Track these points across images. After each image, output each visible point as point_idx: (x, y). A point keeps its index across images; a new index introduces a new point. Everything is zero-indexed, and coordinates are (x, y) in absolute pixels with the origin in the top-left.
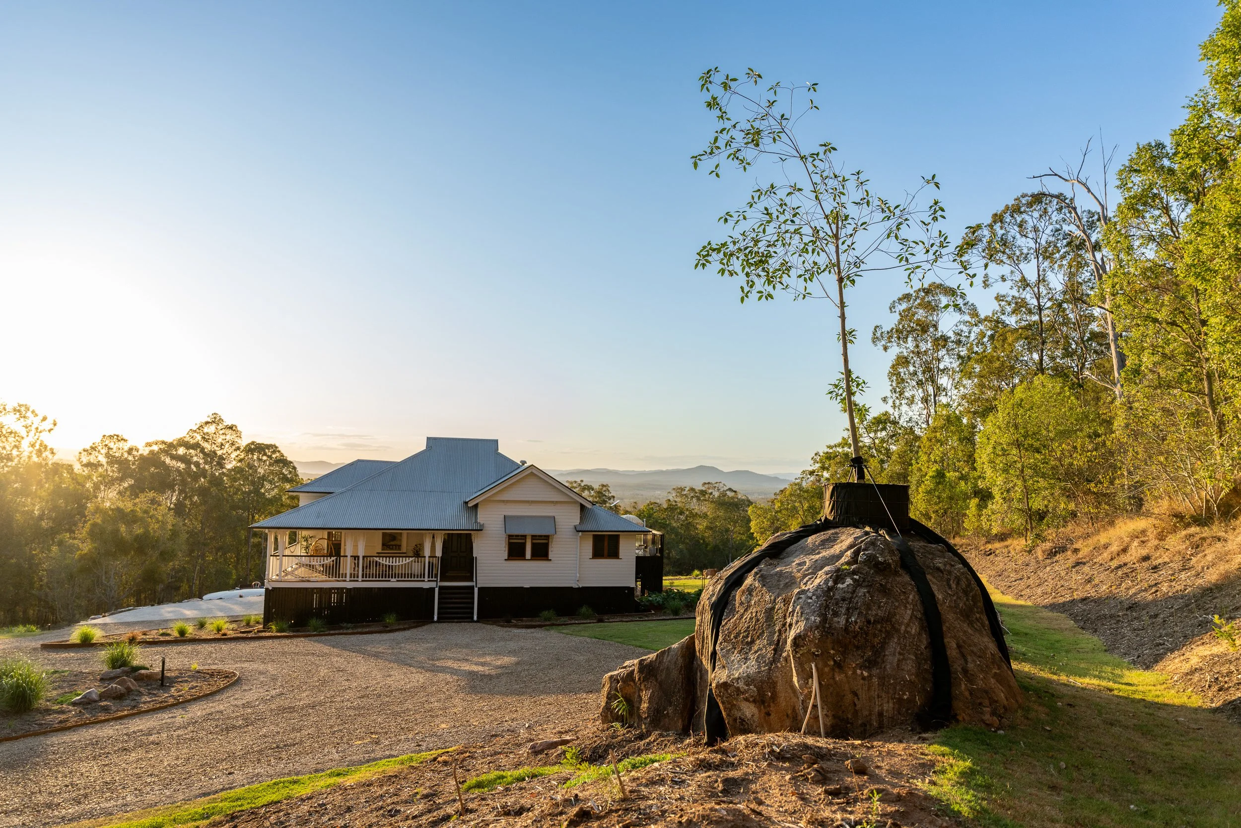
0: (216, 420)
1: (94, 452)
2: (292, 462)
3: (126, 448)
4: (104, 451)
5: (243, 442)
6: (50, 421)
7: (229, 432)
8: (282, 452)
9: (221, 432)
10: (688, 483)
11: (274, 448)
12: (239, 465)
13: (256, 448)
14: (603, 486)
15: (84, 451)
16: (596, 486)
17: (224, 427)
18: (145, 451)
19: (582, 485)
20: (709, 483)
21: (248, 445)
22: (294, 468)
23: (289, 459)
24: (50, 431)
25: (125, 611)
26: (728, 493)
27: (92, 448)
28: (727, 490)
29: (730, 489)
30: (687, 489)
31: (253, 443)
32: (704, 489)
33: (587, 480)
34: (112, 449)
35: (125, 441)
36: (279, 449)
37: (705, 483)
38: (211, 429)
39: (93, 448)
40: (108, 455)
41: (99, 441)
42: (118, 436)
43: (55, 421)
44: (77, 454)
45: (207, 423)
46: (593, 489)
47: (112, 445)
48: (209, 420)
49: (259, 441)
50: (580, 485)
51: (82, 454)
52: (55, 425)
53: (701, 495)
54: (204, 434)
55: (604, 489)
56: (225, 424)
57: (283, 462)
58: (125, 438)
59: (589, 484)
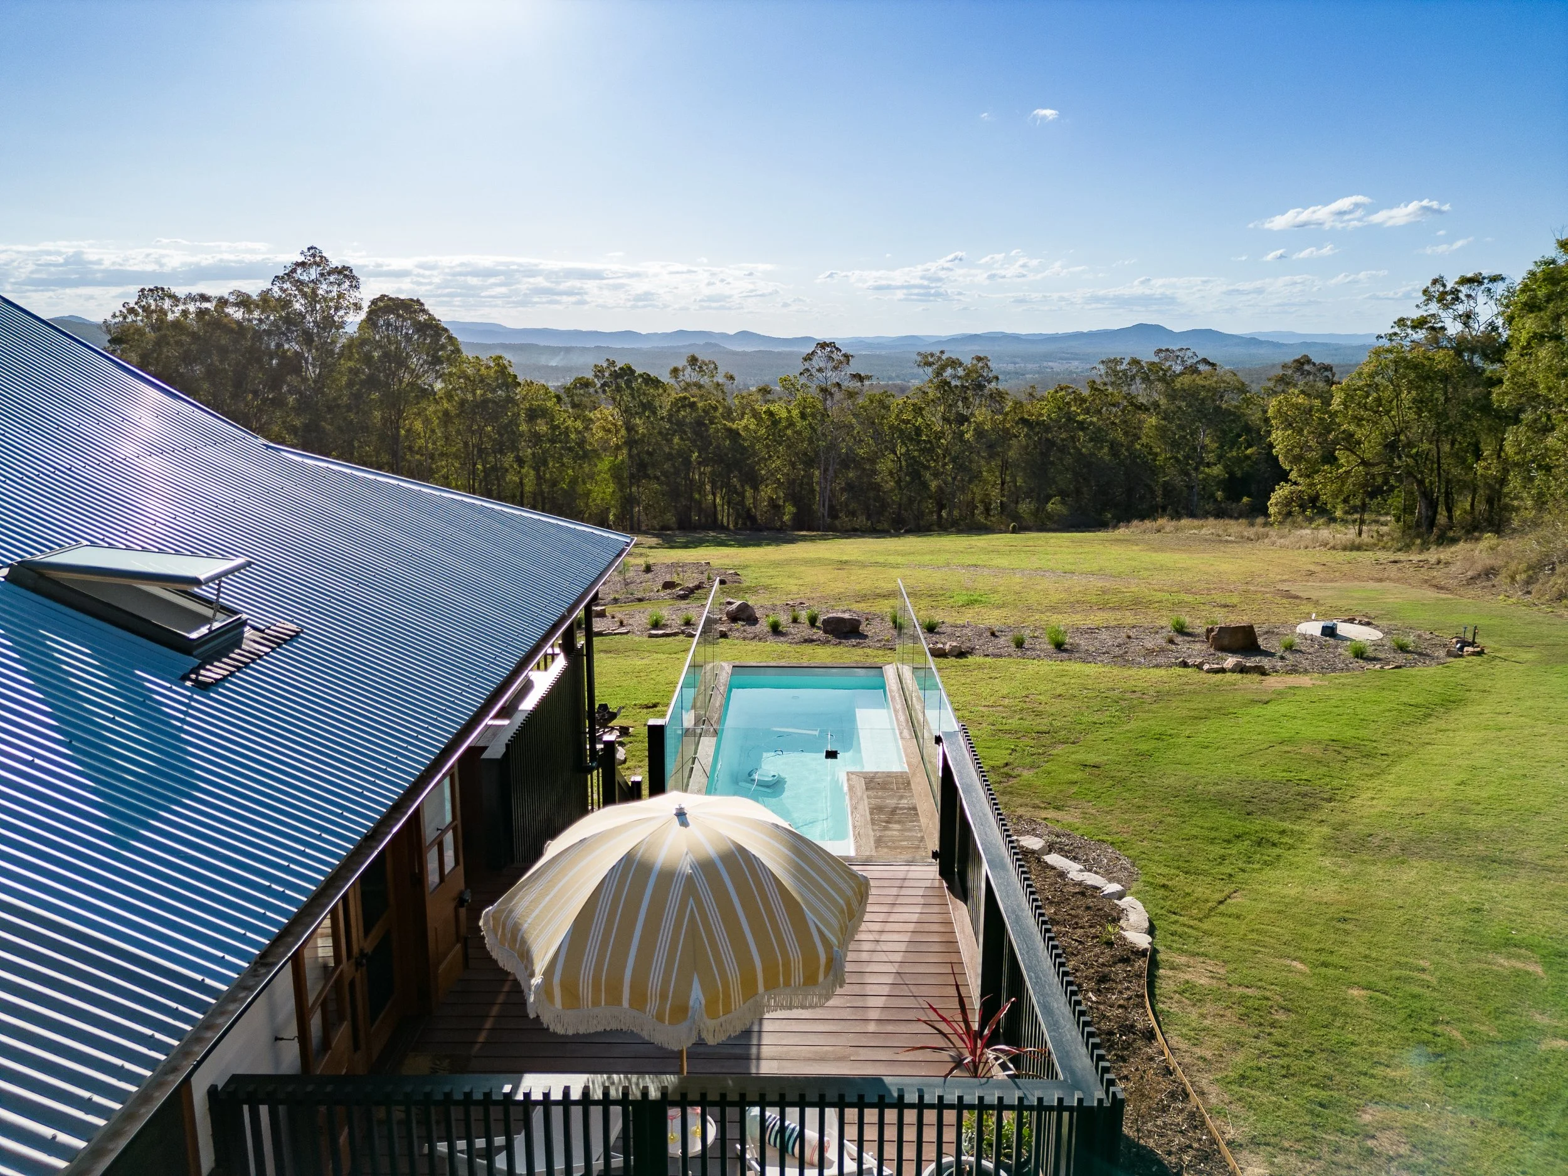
10: (1127, 351)
14: (979, 359)
16: (967, 361)
19: (944, 357)
20: (1167, 350)
26: (1202, 367)
28: (1198, 362)
29: (1205, 361)
30: (1125, 362)
32: (1156, 360)
33: (951, 353)
37: (1160, 351)
46: (961, 364)
50: (940, 358)
53: (1153, 374)
55: (980, 364)
59: (954, 357)
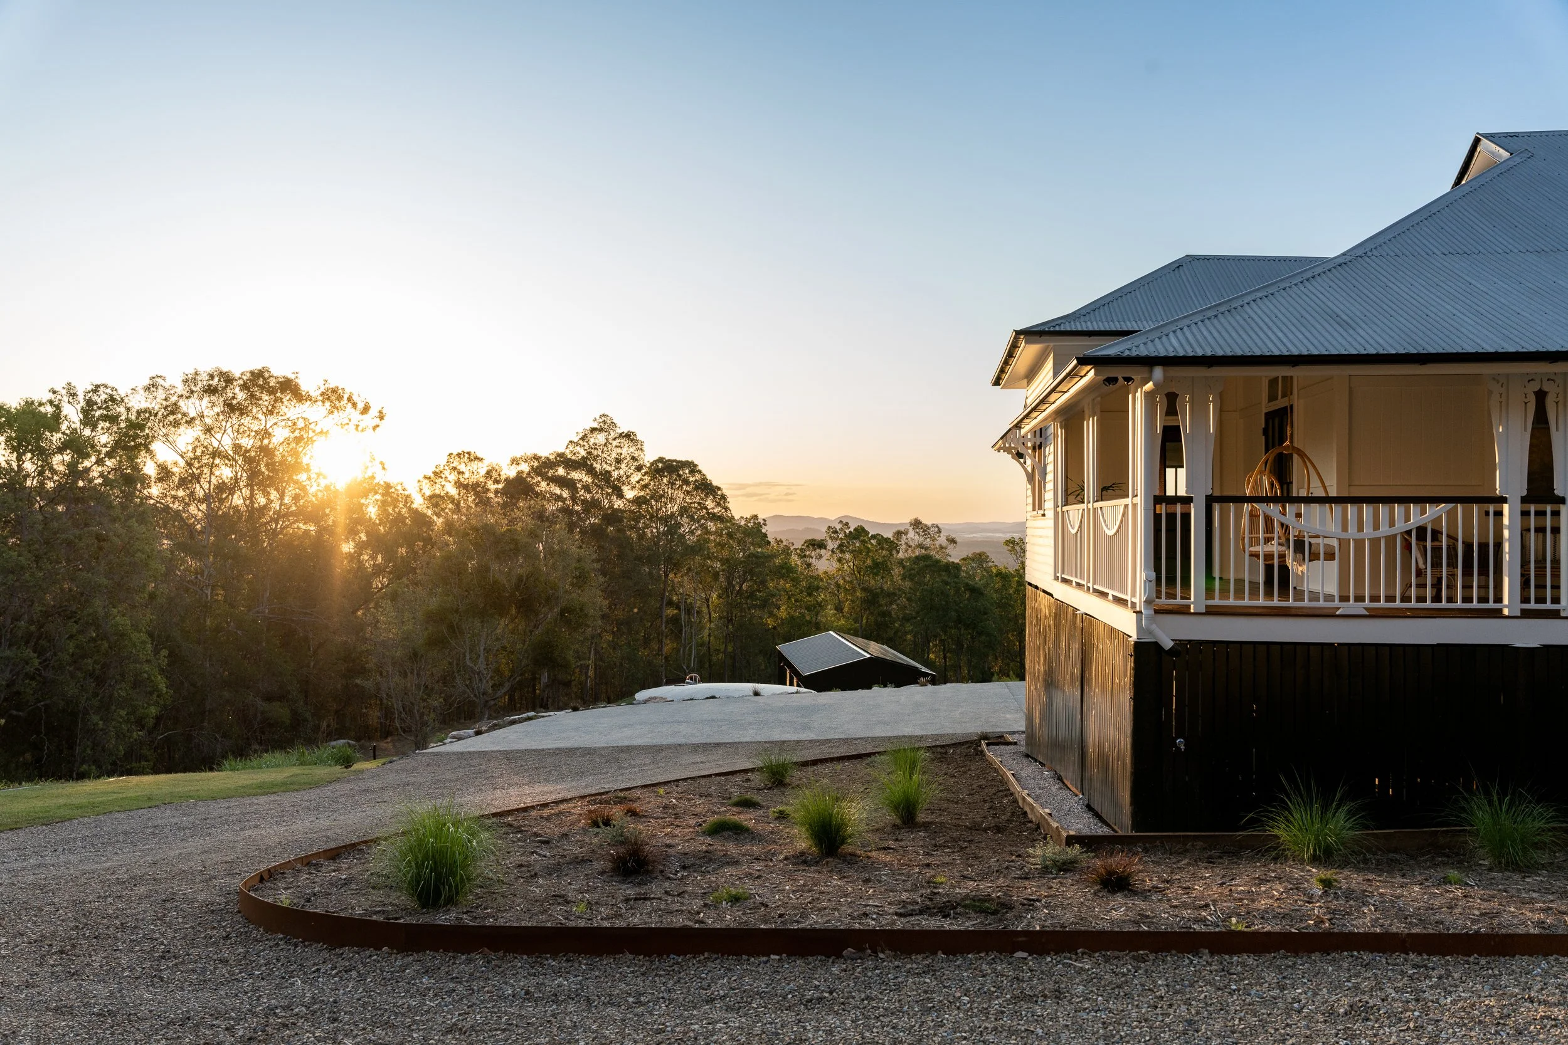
0: (605, 425)
1: (440, 480)
2: (719, 489)
3: (483, 472)
4: (453, 477)
5: (649, 457)
6: (374, 412)
7: (624, 441)
8: (704, 472)
9: (615, 443)
11: (692, 467)
12: (642, 493)
13: (667, 469)
15: (425, 477)
17: (617, 435)
18: (512, 472)
21: (655, 462)
22: (723, 497)
23: (715, 483)
24: (375, 427)
25: (520, 721)
27: (436, 474)
31: (661, 460)
34: (463, 473)
35: (481, 460)
36: (700, 468)
38: (601, 438)
39: (438, 474)
40: (459, 484)
41: (444, 462)
42: (469, 453)
43: (380, 412)
44: (417, 485)
45: (593, 430)
47: (462, 468)
48: (595, 425)
49: (669, 456)
51: (424, 484)
52: (381, 418)
54: (590, 447)
56: (619, 431)
57: (707, 488)
58: (479, 455)
